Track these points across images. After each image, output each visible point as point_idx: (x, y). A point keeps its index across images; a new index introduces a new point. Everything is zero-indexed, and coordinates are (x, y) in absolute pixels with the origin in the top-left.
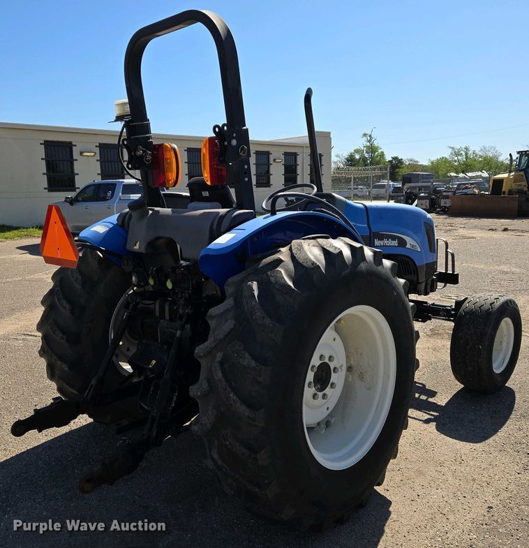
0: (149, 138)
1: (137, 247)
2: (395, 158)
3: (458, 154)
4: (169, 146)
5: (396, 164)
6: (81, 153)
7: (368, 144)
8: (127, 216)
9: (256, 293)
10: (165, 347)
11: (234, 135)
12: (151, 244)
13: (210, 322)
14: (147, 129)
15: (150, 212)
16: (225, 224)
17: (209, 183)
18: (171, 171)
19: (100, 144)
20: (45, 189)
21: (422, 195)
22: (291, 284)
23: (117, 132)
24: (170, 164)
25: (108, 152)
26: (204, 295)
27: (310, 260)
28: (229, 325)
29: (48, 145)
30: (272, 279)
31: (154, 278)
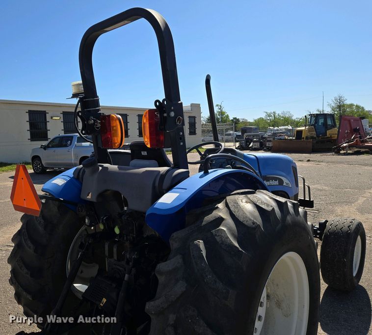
0: (99, 110)
1: (89, 197)
2: (235, 118)
3: (269, 116)
4: (115, 117)
5: (236, 121)
6: (52, 118)
7: (220, 110)
8: (82, 171)
9: (204, 253)
10: (114, 285)
11: (172, 108)
12: (101, 195)
13: (159, 277)
14: (96, 103)
15: (100, 168)
16: (167, 183)
17: (149, 146)
18: (117, 136)
19: (63, 112)
20: (29, 139)
21: (255, 140)
22: (236, 244)
23: (74, 105)
24: (116, 130)
25: (69, 117)
26: (145, 236)
27: (250, 220)
28: (180, 288)
29: (31, 113)
30: (218, 239)
31: (104, 224)
